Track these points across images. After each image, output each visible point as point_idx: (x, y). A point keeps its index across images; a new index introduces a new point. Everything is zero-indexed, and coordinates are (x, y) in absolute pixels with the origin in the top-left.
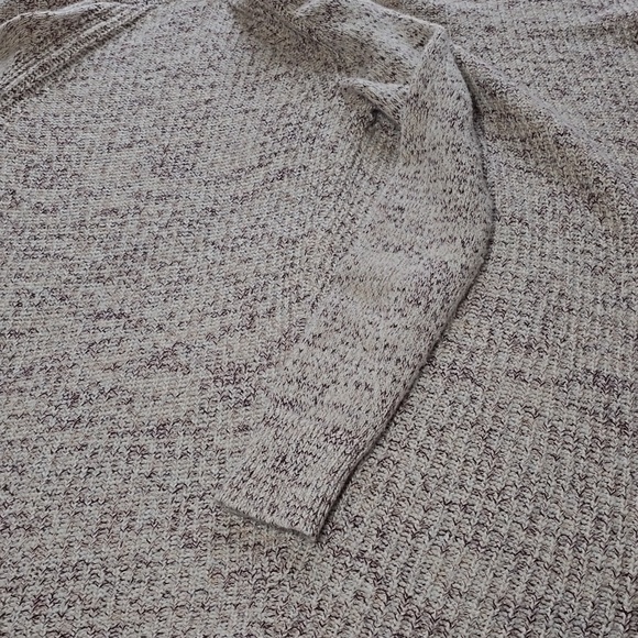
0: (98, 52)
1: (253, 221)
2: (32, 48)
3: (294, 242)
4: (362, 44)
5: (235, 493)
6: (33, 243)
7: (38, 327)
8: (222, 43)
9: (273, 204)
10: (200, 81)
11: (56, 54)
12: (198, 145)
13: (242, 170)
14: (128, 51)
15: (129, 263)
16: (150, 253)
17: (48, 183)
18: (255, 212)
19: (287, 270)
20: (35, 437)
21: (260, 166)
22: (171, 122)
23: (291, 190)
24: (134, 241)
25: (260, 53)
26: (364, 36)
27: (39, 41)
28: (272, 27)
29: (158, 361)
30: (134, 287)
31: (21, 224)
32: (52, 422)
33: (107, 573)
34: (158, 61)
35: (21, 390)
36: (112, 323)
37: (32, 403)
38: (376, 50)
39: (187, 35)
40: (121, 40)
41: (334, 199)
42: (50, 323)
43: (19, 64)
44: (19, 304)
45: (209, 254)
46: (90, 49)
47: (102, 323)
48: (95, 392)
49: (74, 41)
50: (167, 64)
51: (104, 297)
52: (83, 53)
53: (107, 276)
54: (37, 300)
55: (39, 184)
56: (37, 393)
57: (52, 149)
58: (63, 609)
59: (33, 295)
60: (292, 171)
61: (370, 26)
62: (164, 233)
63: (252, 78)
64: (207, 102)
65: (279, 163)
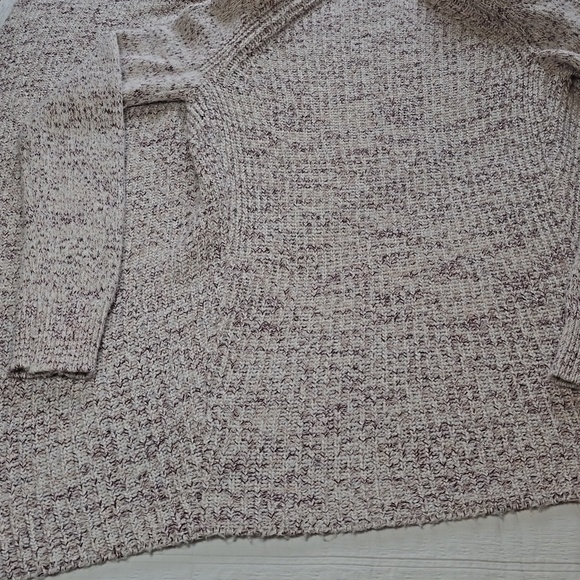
0: (305, 20)
1: (487, 161)
2: (254, 13)
3: (534, 178)
4: (555, 23)
5: (568, 370)
6: (302, 176)
7: (331, 243)
8: (413, 17)
9: (502, 148)
10: (405, 47)
11: (274, 19)
12: (421, 99)
13: (465, 120)
14: (333, 20)
15: (392, 192)
16: (408, 185)
17: (297, 127)
18: (487, 154)
19: (537, 200)
20: (364, 329)
21: (480, 118)
22: (390, 80)
23: (515, 137)
24: (392, 175)
25: (450, 27)
26: (557, 16)
27: (261, 7)
28: (456, 6)
29: (448, 270)
30: (401, 212)
31: (285, 160)
32: (375, 317)
33: (470, 432)
34: (361, 29)
35: (337, 293)
36: (395, 240)
37: (351, 303)
38: (569, 27)
39: (381, 9)
40: (322, 10)
41: (558, 144)
42: (341, 240)
43: (246, 26)
44: (309, 224)
45: (458, 186)
46: (298, 16)
47: (386, 240)
48: (403, 294)
49: (287, 8)
50: (371, 32)
51: (380, 219)
52: (294, 19)
53: (376, 203)
54: (323, 221)
55: (289, 126)
56: (353, 295)
57: (290, 98)
58: (443, 459)
59: (318, 218)
60: (511, 122)
61: (560, 8)
62: (416, 170)
63: (450, 47)
64: (416, 65)
65: (497, 115)
